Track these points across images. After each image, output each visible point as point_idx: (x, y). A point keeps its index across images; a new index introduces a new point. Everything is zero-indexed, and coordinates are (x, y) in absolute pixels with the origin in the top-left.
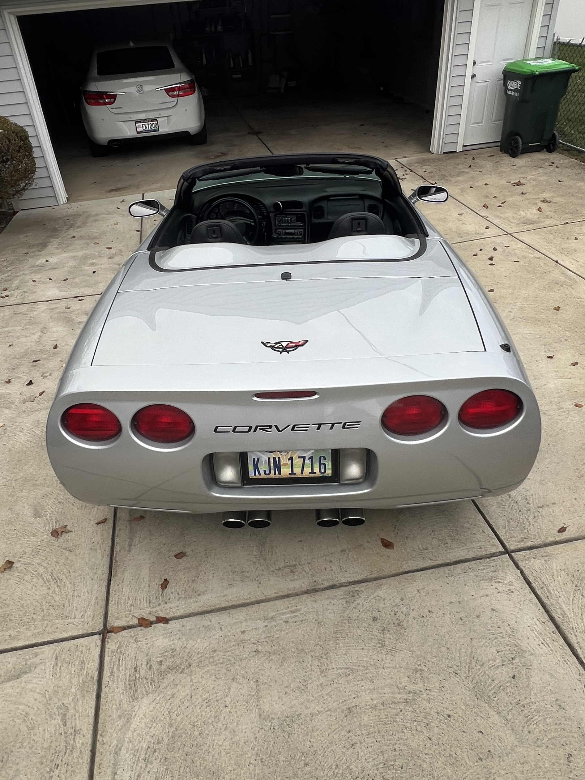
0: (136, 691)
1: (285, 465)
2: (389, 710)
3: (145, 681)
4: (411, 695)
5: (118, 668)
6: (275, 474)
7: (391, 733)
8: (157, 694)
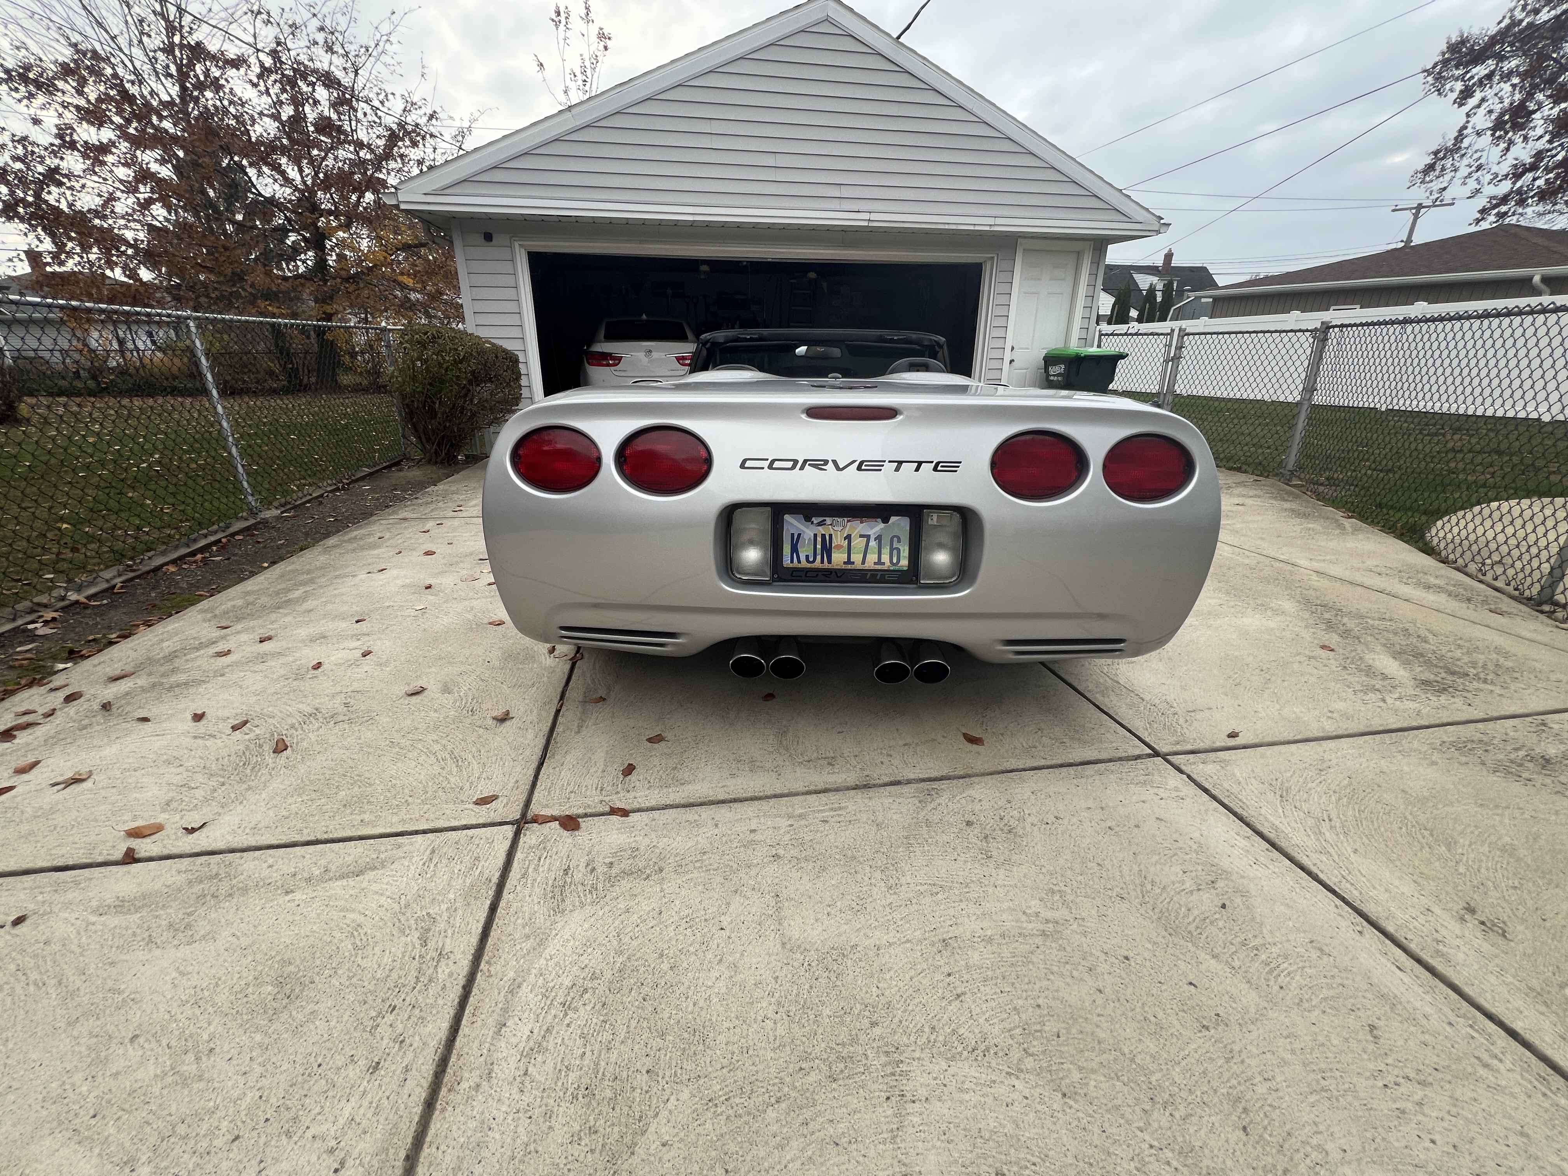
0: (563, 900)
1: (839, 547)
2: (1015, 945)
3: (580, 888)
4: (1051, 925)
5: (536, 870)
6: (822, 562)
7: (1026, 980)
8: (598, 907)
